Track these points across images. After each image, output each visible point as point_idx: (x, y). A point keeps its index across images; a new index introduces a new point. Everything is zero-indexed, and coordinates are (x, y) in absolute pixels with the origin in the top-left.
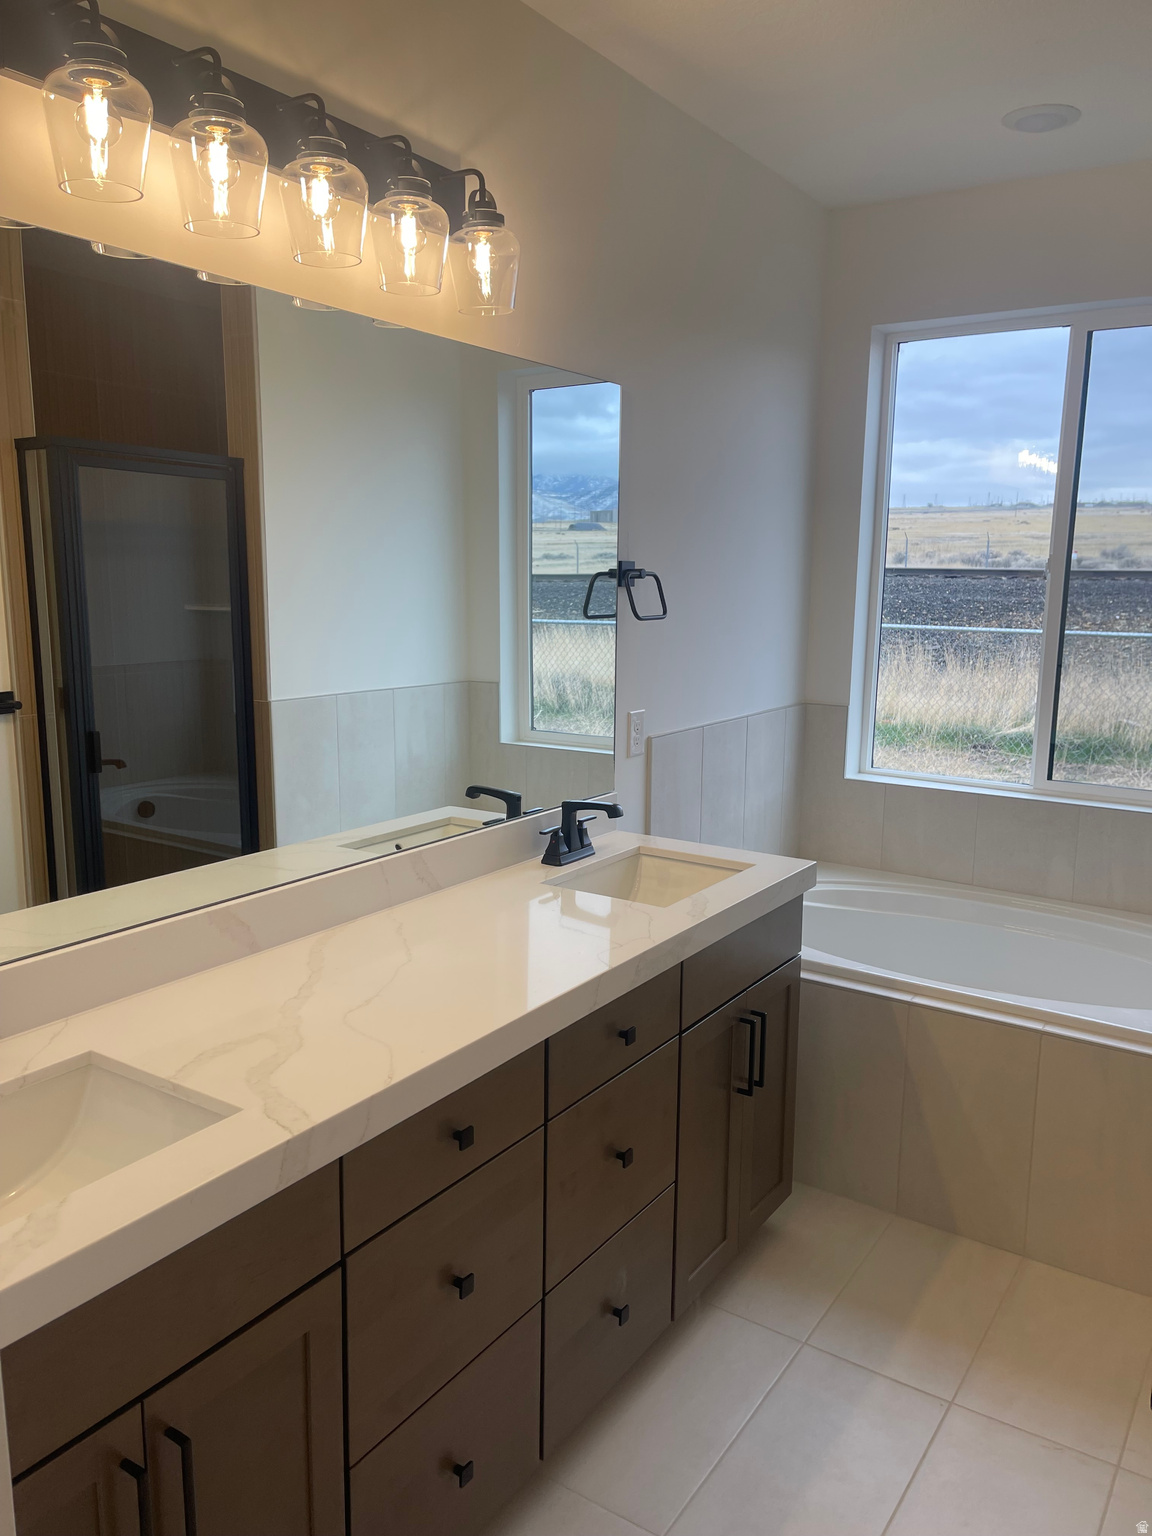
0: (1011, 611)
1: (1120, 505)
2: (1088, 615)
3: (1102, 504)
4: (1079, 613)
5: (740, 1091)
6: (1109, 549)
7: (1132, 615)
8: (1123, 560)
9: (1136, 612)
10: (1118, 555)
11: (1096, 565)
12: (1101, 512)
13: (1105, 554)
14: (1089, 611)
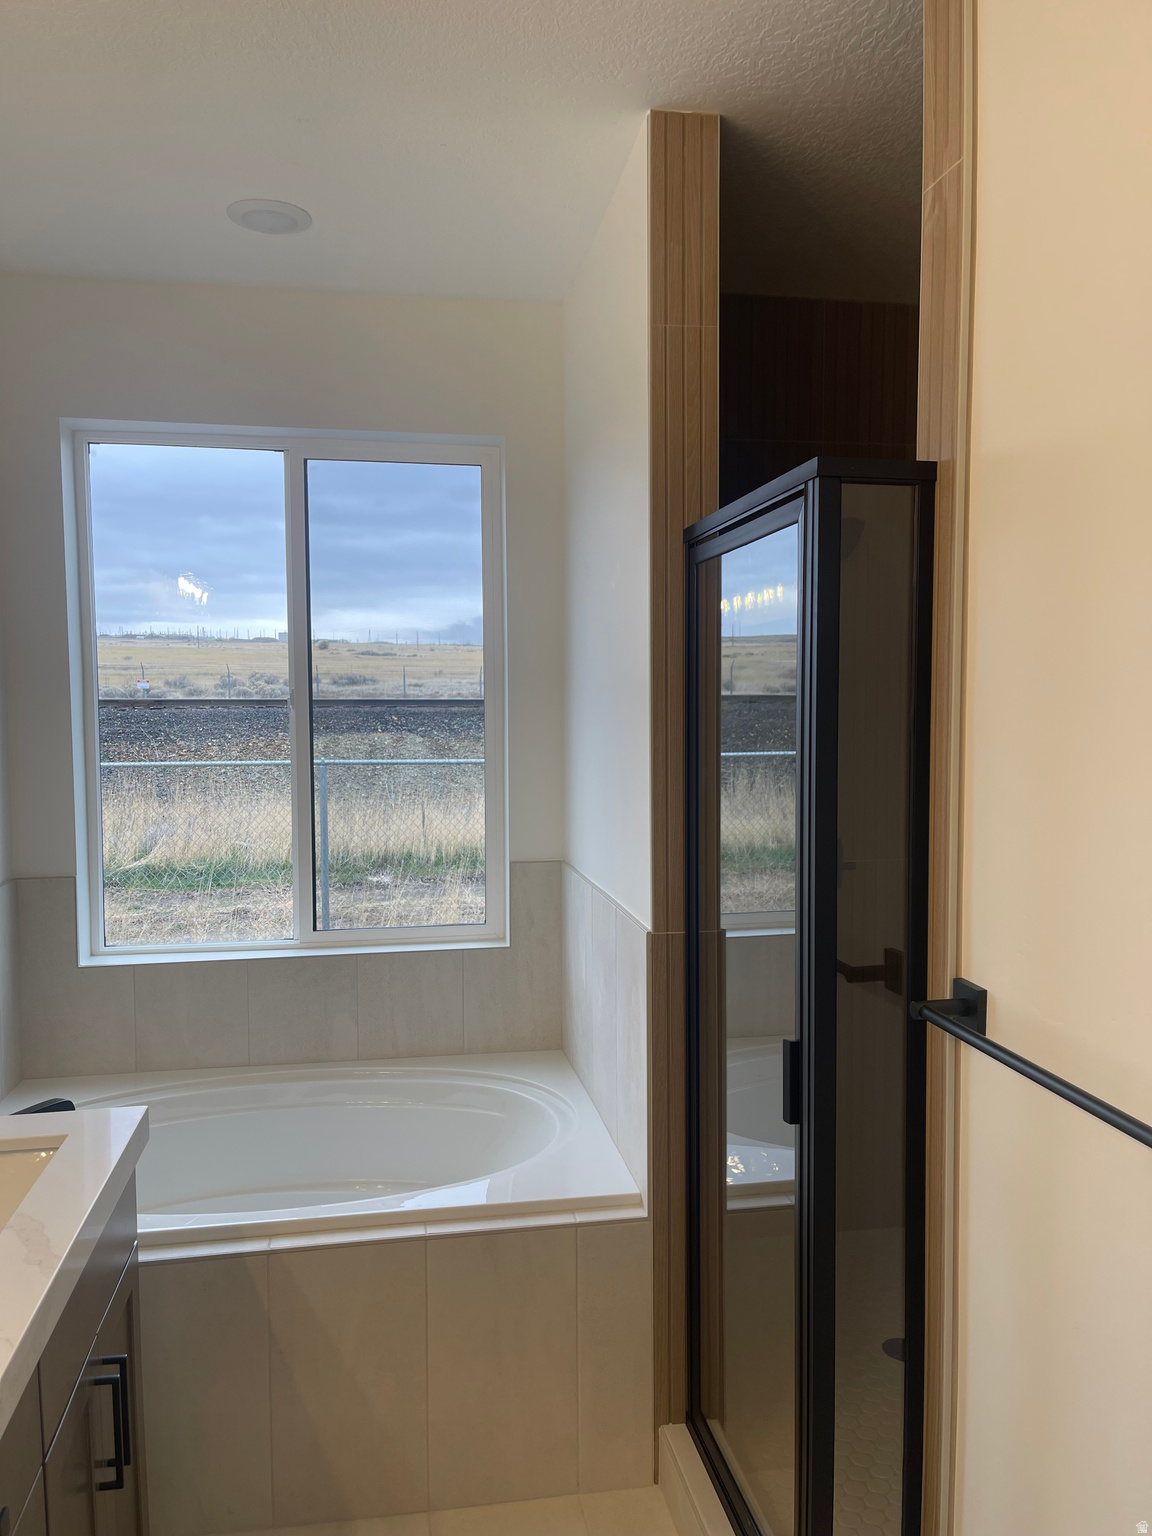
0: (106, 741)
1: (168, 637)
2: (182, 743)
3: (152, 637)
4: (174, 742)
5: (104, 1487)
6: (171, 678)
7: (223, 741)
8: (187, 689)
9: (225, 738)
10: (180, 684)
11: (163, 694)
12: (153, 644)
13: (167, 683)
14: (182, 738)
